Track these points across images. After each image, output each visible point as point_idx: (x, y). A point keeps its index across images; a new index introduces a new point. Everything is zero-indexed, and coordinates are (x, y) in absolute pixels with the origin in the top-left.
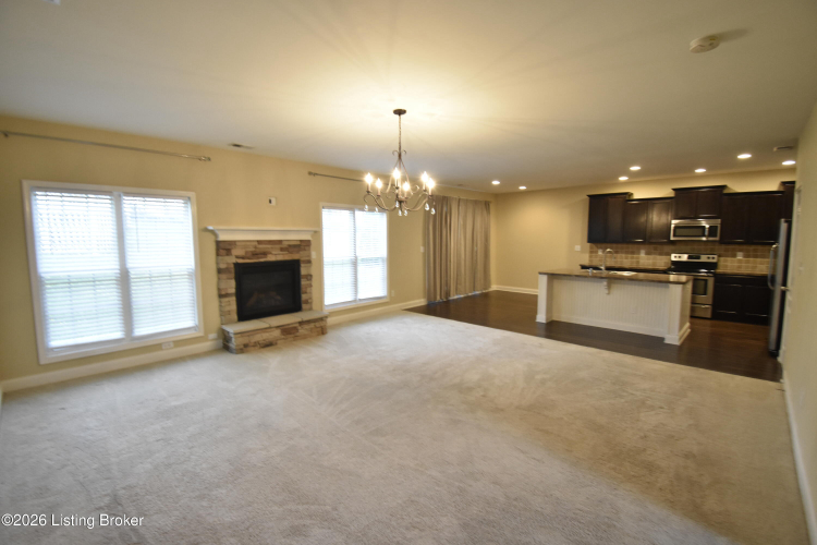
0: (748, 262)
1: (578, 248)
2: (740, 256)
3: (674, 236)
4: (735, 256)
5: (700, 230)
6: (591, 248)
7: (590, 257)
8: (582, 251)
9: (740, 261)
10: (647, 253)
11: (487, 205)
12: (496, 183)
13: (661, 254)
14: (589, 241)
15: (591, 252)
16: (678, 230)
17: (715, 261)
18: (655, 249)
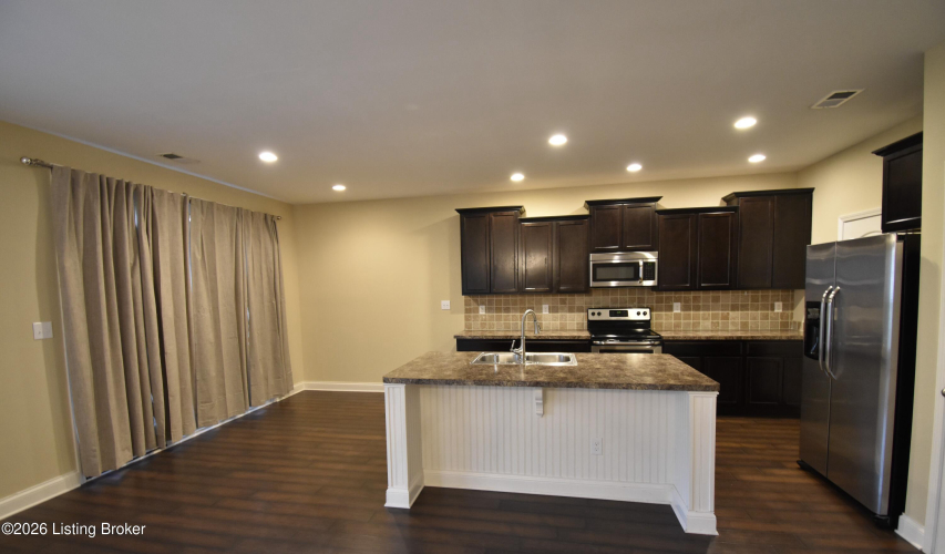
0: (687, 317)
1: (446, 304)
2: (677, 309)
3: (594, 280)
4: (670, 309)
5: (632, 269)
6: (466, 304)
7: (467, 319)
8: (453, 310)
9: (677, 317)
10: (553, 310)
11: (270, 223)
12: (268, 157)
13: (571, 310)
14: (463, 294)
15: (467, 311)
16: (599, 270)
17: (647, 317)
18: (563, 302)
